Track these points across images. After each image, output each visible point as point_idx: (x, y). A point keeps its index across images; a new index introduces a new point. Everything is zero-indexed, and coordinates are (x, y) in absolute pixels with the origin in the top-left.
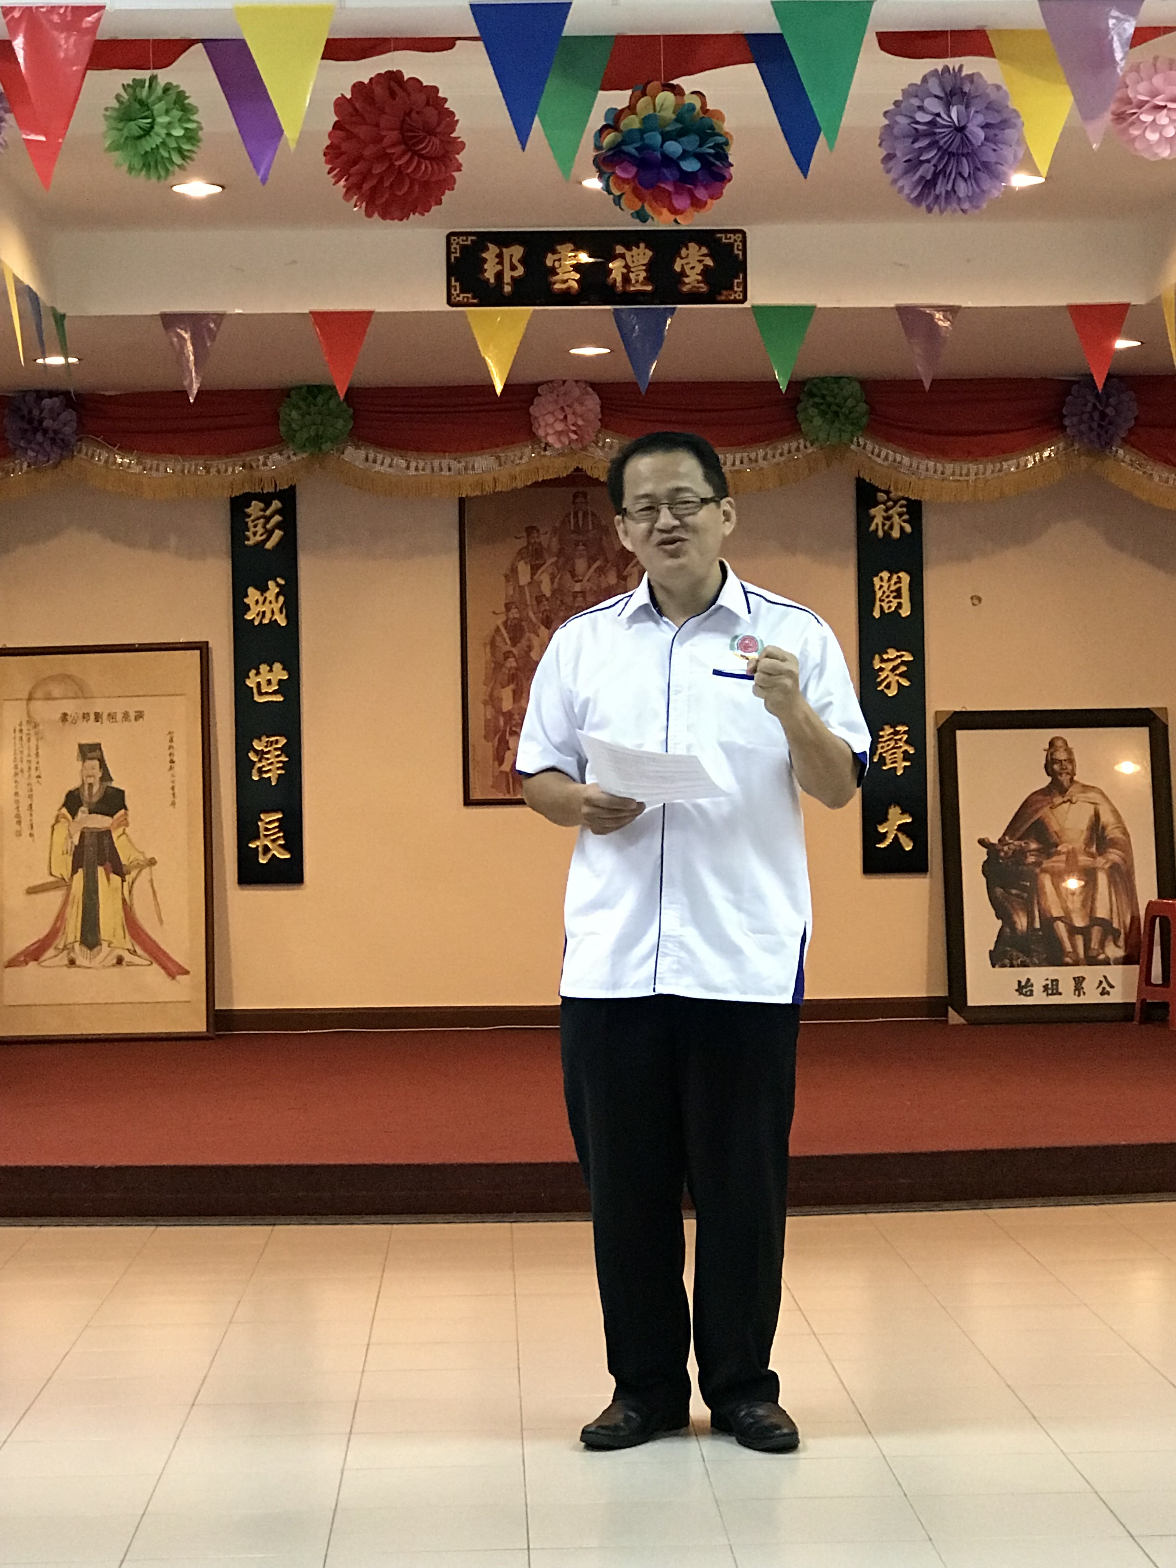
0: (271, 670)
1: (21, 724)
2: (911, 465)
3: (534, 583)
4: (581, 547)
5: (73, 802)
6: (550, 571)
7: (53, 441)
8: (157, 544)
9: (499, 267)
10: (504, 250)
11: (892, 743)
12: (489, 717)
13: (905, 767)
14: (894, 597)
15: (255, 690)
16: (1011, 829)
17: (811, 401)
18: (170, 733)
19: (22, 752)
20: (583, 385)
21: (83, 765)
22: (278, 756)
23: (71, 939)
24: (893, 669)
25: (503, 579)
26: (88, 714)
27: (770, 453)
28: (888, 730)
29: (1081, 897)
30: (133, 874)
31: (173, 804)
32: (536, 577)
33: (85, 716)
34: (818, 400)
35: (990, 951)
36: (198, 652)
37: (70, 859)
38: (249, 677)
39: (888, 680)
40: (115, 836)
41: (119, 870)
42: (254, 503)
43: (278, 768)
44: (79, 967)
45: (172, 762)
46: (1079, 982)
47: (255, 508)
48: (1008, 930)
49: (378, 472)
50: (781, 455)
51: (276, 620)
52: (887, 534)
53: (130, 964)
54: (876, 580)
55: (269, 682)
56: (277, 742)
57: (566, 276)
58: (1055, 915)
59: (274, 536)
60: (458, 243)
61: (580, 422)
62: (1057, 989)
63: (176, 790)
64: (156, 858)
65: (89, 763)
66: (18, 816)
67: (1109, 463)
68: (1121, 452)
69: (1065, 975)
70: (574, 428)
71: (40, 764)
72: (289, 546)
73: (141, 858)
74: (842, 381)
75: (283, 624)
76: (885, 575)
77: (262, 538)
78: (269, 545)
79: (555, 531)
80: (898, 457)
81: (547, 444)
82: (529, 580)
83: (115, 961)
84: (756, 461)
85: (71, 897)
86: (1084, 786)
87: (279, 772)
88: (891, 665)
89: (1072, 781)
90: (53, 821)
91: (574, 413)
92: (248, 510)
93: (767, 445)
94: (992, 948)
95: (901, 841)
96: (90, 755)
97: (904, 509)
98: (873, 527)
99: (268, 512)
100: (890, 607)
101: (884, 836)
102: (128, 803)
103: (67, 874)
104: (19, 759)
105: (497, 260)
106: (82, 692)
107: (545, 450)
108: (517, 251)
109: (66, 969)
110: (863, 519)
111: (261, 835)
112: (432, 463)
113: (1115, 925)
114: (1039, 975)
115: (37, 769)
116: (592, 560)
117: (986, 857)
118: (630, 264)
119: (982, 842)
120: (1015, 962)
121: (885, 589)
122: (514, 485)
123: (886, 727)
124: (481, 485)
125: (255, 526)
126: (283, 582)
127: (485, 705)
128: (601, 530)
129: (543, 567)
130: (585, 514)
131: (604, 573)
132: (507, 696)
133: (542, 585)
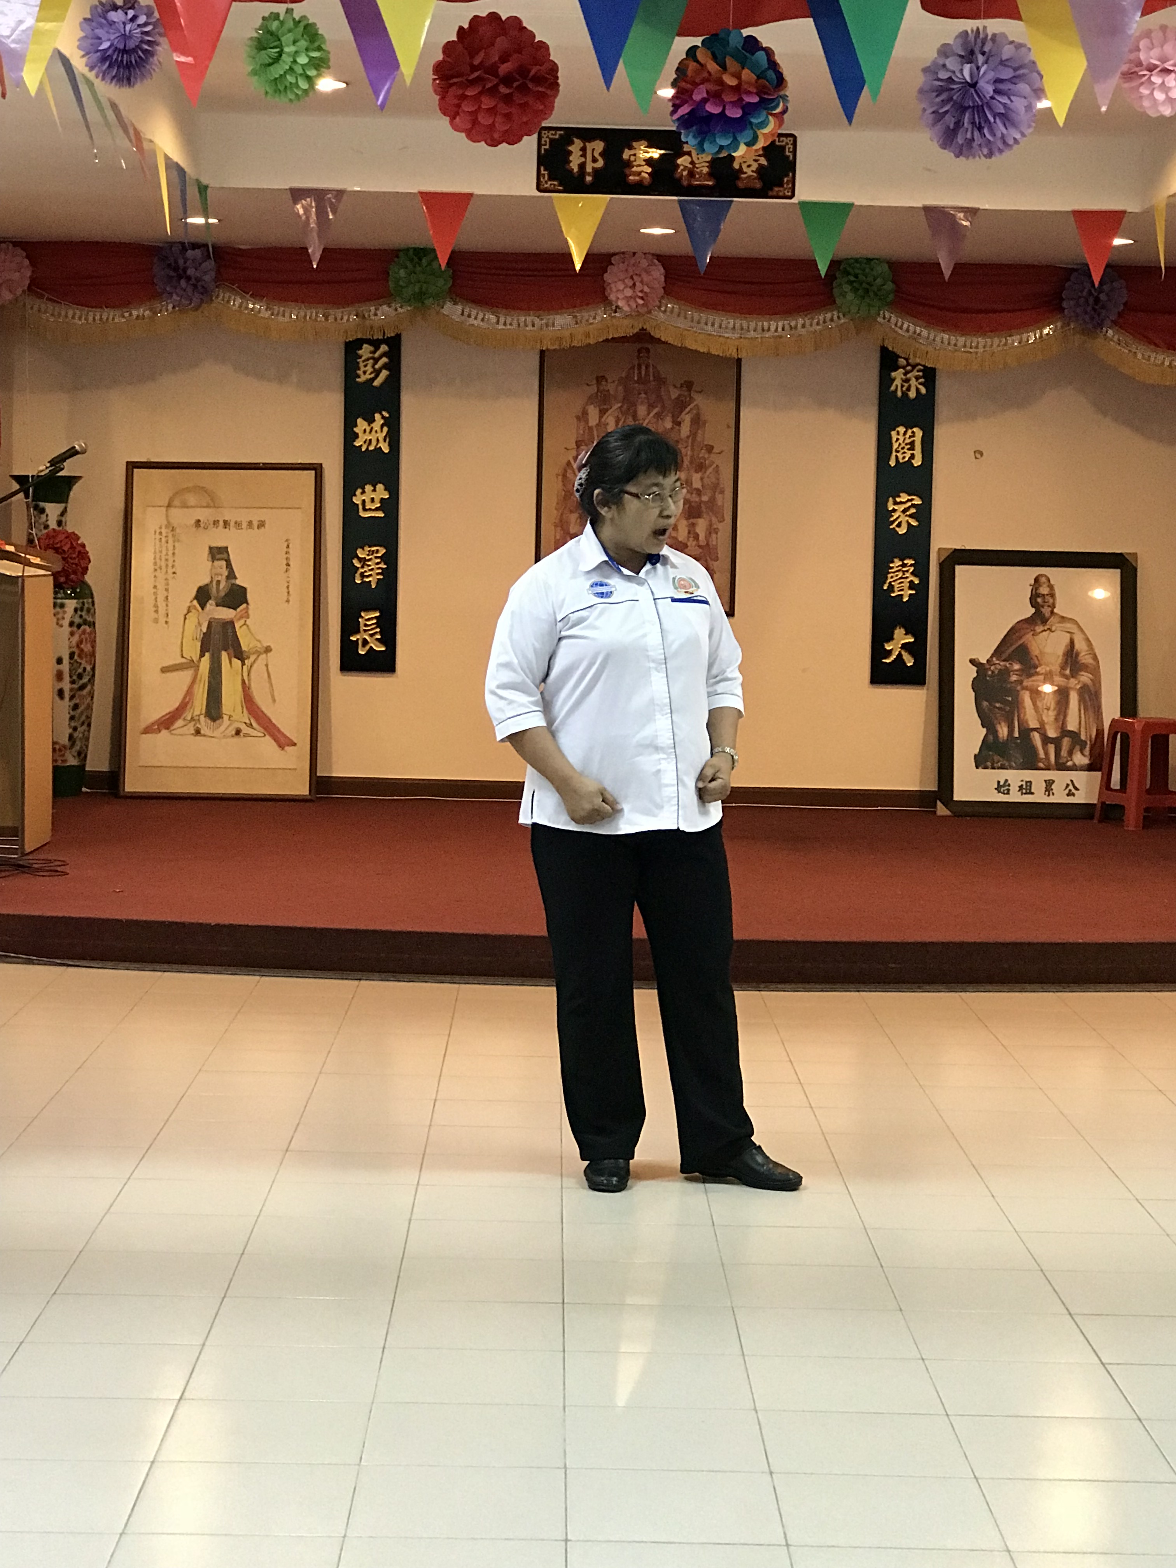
0: (374, 490)
1: (161, 528)
2: (928, 338)
3: (601, 424)
4: (643, 395)
5: (203, 596)
6: (616, 414)
7: (195, 286)
8: (282, 378)
9: (583, 159)
10: (587, 144)
11: (900, 574)
12: (558, 537)
13: (911, 595)
14: (908, 449)
15: (360, 507)
16: (998, 652)
17: (846, 279)
18: (287, 540)
19: (161, 552)
20: (650, 257)
21: (212, 565)
22: (378, 563)
23: (197, 712)
24: (904, 511)
25: (575, 420)
26: (218, 521)
27: (808, 322)
28: (897, 562)
29: (1055, 713)
30: (252, 658)
31: (288, 601)
32: (603, 420)
33: (216, 523)
34: (852, 278)
35: (975, 756)
36: (313, 472)
37: (199, 644)
38: (355, 495)
39: (899, 520)
40: (237, 626)
41: (239, 655)
42: (365, 346)
43: (378, 574)
44: (204, 736)
45: (288, 565)
46: (1049, 784)
47: (365, 351)
48: (991, 737)
49: (473, 325)
50: (818, 324)
51: (380, 448)
52: (905, 394)
53: (246, 735)
54: (893, 433)
55: (373, 500)
56: (377, 551)
57: (639, 169)
58: (1032, 726)
59: (381, 375)
60: (548, 137)
61: (646, 289)
62: (1030, 789)
63: (290, 589)
64: (272, 647)
65: (217, 563)
66: (156, 606)
67: (1100, 340)
68: (1110, 332)
69: (1038, 778)
70: (640, 294)
71: (176, 564)
72: (394, 385)
73: (259, 645)
74: (872, 263)
75: (386, 451)
76: (902, 429)
77: (372, 375)
78: (376, 383)
79: (621, 380)
80: (918, 329)
81: (617, 307)
82: (597, 421)
83: (234, 732)
84: (796, 327)
85: (199, 677)
86: (1063, 617)
87: (379, 577)
88: (903, 507)
89: (1052, 612)
90: (185, 612)
91: (642, 282)
92: (360, 352)
93: (806, 316)
94: (977, 751)
95: (904, 657)
96: (218, 556)
97: (921, 374)
98: (893, 388)
99: (377, 355)
100: (904, 458)
101: (890, 652)
102: (249, 597)
103: (195, 659)
104: (158, 556)
105: (581, 153)
106: (213, 502)
107: (616, 312)
108: (598, 146)
109: (192, 737)
110: (885, 381)
111: (361, 629)
112: (518, 320)
113: (1083, 737)
114: (1015, 777)
115: (173, 566)
116: (651, 406)
117: (975, 675)
118: (696, 161)
119: (972, 662)
120: (995, 765)
121: (901, 441)
122: (588, 341)
123: (896, 560)
124: (560, 339)
125: (366, 366)
126: (387, 415)
127: (556, 526)
128: (661, 381)
129: (610, 412)
130: (647, 367)
131: (662, 419)
132: (574, 520)
133: (608, 427)
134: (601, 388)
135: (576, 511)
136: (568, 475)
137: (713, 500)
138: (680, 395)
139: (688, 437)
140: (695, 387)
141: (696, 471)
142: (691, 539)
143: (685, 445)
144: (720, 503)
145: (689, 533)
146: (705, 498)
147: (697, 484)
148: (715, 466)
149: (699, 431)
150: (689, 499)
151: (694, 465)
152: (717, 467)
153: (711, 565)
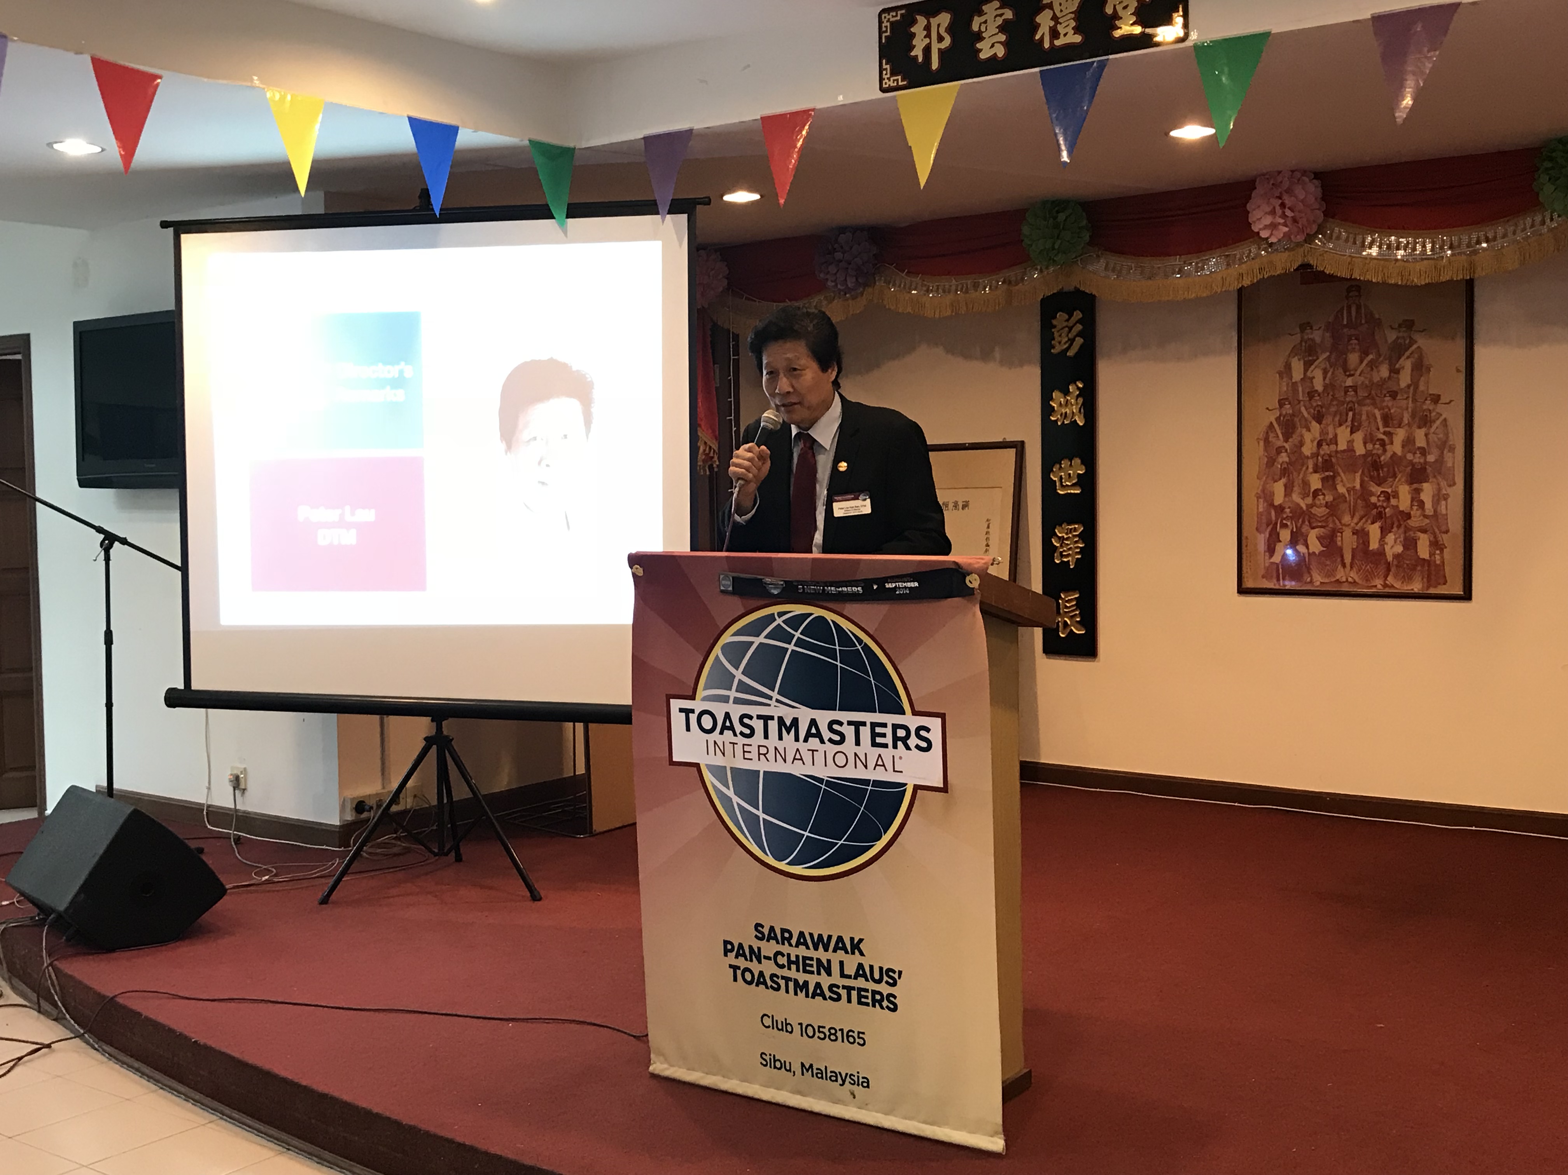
0: (1071, 465)
3: (1307, 379)
4: (1354, 342)
6: (1323, 366)
12: (1261, 510)
15: (1058, 484)
17: (1546, 167)
18: (987, 520)
20: (1299, 174)
22: (1076, 542)
25: (1278, 377)
27: (1510, 230)
32: (1309, 374)
36: (1015, 450)
38: (1053, 472)
43: (1077, 553)
47: (1059, 319)
50: (1524, 230)
51: (1075, 421)
55: (1069, 476)
56: (1075, 529)
59: (1076, 344)
61: (1290, 214)
70: (1282, 221)
72: (1087, 353)
75: (1082, 424)
77: (1067, 345)
78: (1071, 353)
79: (1327, 326)
82: (1302, 375)
84: (1494, 239)
87: (1077, 556)
91: (1282, 206)
92: (1054, 322)
99: (1071, 323)
116: (1365, 353)
122: (1241, 284)
125: (1061, 336)
126: (1081, 386)
127: (1258, 498)
128: (1375, 322)
129: (1316, 363)
130: (1359, 308)
131: (1377, 367)
132: (1278, 489)
133: (1314, 381)
134: (1306, 337)
135: (1280, 479)
136: (1270, 439)
137: (1440, 461)
138: (1398, 338)
139: (1409, 386)
140: (1416, 327)
141: (1419, 427)
142: (1415, 508)
143: (1405, 396)
144: (1450, 464)
145: (1413, 500)
146: (1431, 458)
147: (1421, 442)
148: (1441, 419)
149: (1422, 378)
150: (1411, 461)
151: (1417, 419)
152: (1445, 420)
153: (1440, 538)
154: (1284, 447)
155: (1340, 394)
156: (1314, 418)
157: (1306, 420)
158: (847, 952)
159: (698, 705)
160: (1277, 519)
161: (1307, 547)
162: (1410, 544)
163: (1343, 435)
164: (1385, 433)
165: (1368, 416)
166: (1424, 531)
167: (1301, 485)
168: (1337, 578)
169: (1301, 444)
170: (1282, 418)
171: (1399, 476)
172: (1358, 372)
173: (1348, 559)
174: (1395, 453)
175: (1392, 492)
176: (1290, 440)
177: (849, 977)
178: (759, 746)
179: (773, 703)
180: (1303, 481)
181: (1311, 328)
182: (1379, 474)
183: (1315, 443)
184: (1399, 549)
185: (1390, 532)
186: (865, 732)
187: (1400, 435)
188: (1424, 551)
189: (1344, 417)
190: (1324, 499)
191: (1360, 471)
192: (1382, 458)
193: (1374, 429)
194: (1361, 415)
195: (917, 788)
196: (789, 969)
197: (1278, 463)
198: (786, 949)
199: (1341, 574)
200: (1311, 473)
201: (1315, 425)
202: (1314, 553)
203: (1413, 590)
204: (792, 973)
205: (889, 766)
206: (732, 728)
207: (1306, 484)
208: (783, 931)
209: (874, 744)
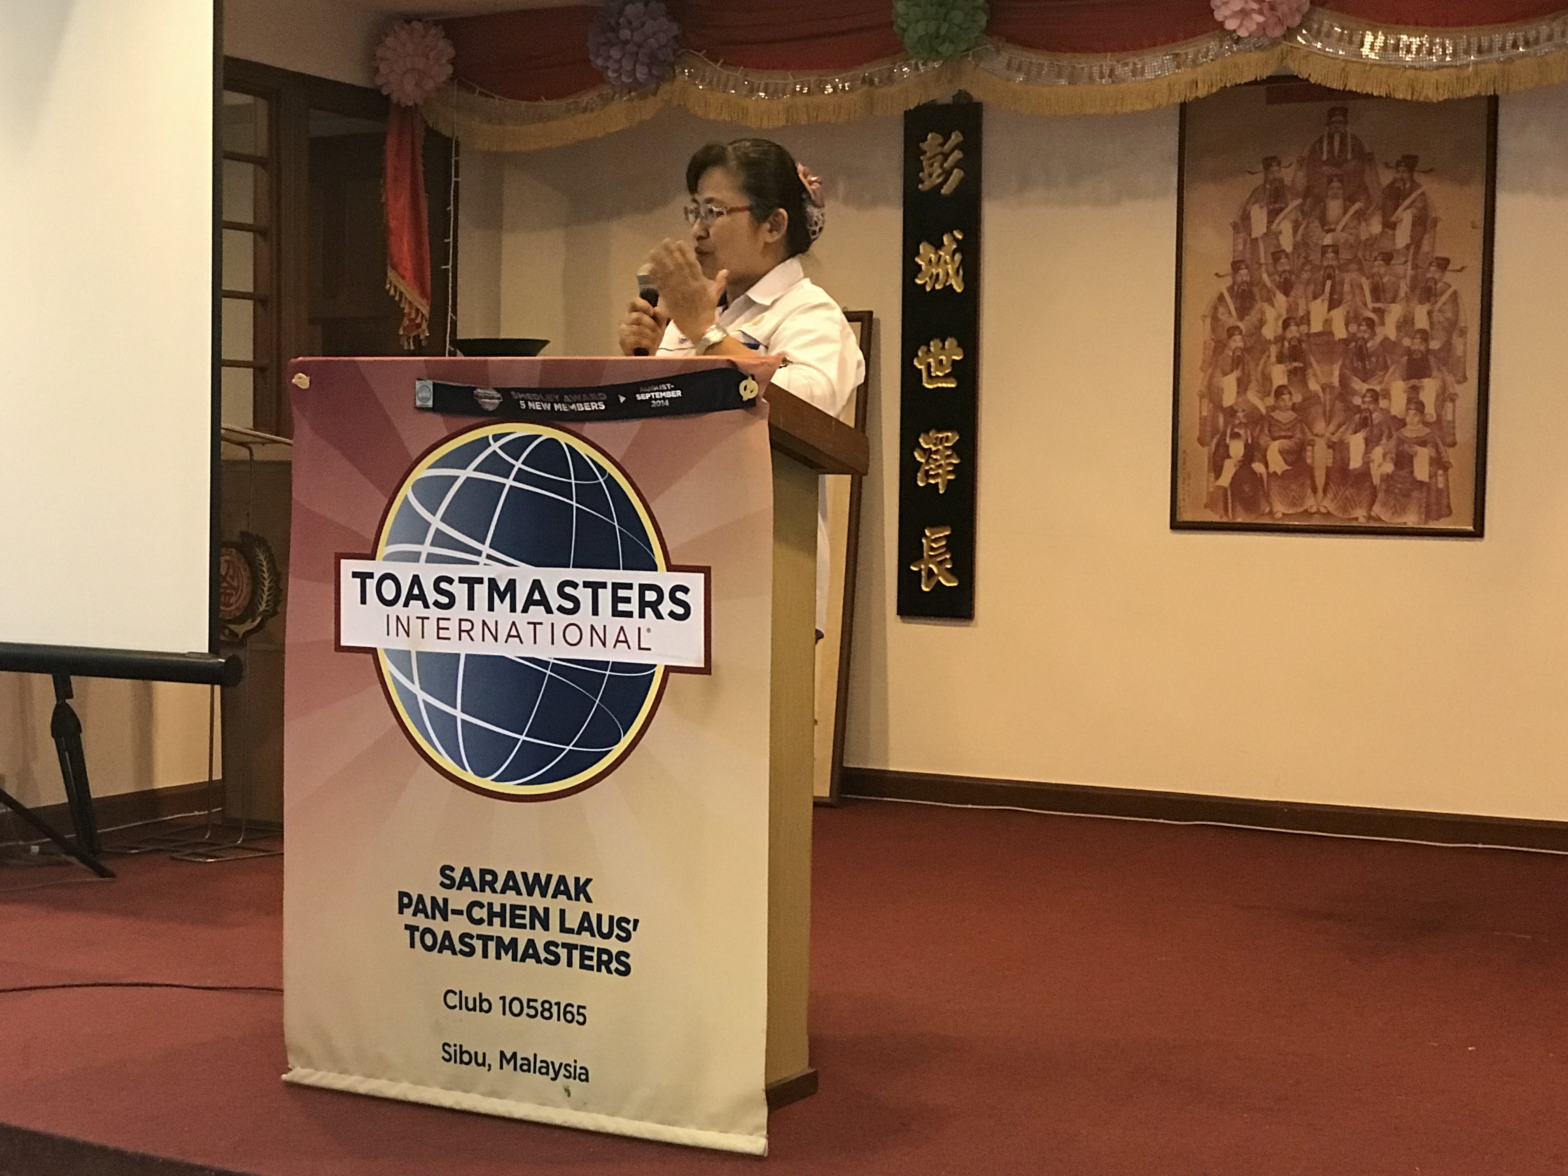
0: (943, 348)
3: (1272, 235)
4: (1336, 184)
6: (1293, 216)
12: (1205, 414)
15: (924, 375)
22: (948, 457)
25: (1231, 228)
32: (1274, 227)
38: (917, 356)
42: (930, 136)
43: (949, 472)
47: (931, 141)
51: (951, 285)
55: (941, 363)
56: (947, 439)
59: (953, 177)
72: (971, 188)
75: (960, 290)
77: (939, 180)
78: (946, 190)
79: (1300, 162)
87: (949, 477)
92: (923, 146)
99: (947, 147)
111: (925, 554)
116: (1350, 200)
124: (1152, 94)
125: (932, 165)
126: (960, 237)
127: (1202, 396)
128: (1365, 158)
129: (1284, 212)
130: (1344, 136)
131: (1366, 220)
132: (1229, 384)
133: (1281, 237)
134: (1271, 177)
135: (1232, 371)
136: (1220, 317)
137: (1448, 346)
138: (1395, 180)
139: (1407, 247)
140: (1420, 166)
141: (1421, 303)
142: (1412, 412)
143: (1403, 260)
144: (1459, 352)
145: (1409, 401)
146: (1435, 345)
147: (1421, 322)
148: (1450, 292)
149: (1426, 236)
150: (1409, 348)
151: (1418, 292)
152: (1455, 295)
153: (1444, 454)
154: (1238, 327)
155: (1315, 257)
156: (1278, 287)
157: (1269, 291)
158: (569, 898)
159: (379, 567)
160: (1226, 426)
161: (1267, 466)
162: (1403, 461)
163: (1318, 309)
164: (1375, 310)
165: (1352, 286)
166: (1423, 443)
167: (1260, 380)
168: (1305, 508)
169: (1262, 323)
170: (1236, 288)
171: (1391, 370)
172: (1339, 228)
173: (1320, 480)
174: (1386, 339)
175: (1382, 390)
176: (1247, 318)
177: (571, 931)
178: (461, 620)
179: (482, 560)
180: (1263, 374)
181: (1279, 164)
182: (1364, 367)
183: (1280, 323)
184: (1389, 468)
185: (1378, 444)
186: (605, 596)
187: (1395, 312)
188: (1422, 471)
189: (1320, 287)
190: (1290, 399)
191: (1340, 363)
192: (1369, 345)
193: (1360, 304)
194: (1342, 284)
195: (668, 670)
196: (490, 923)
197: (1230, 349)
198: (486, 897)
199: (1310, 503)
200: (1274, 364)
201: (1280, 299)
202: (1275, 473)
203: (1405, 523)
204: (496, 929)
205: (633, 642)
206: (422, 597)
207: (1267, 378)
208: (483, 872)
209: (616, 613)
